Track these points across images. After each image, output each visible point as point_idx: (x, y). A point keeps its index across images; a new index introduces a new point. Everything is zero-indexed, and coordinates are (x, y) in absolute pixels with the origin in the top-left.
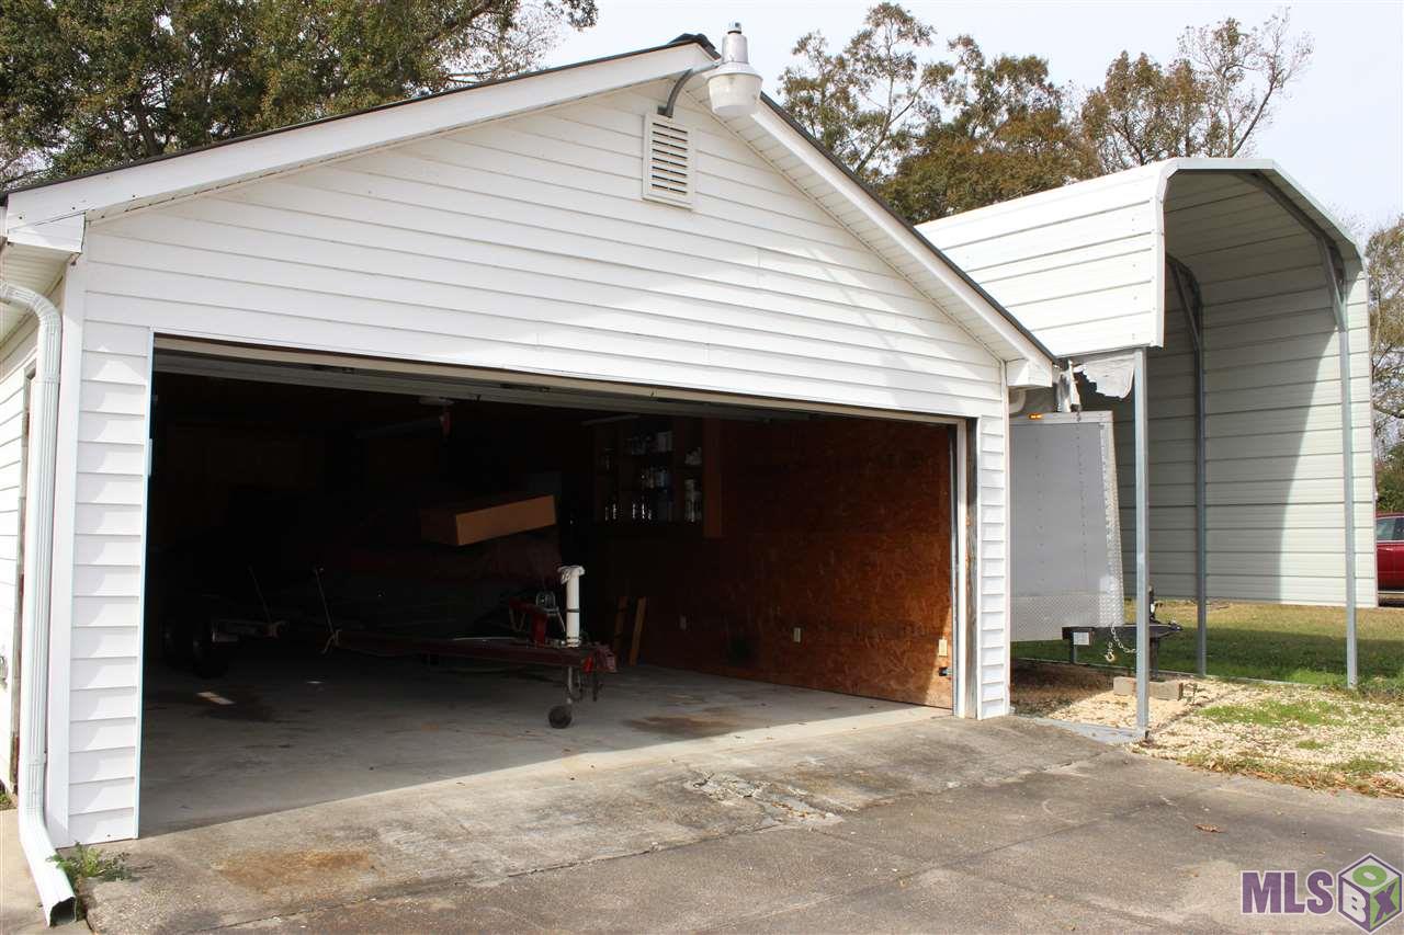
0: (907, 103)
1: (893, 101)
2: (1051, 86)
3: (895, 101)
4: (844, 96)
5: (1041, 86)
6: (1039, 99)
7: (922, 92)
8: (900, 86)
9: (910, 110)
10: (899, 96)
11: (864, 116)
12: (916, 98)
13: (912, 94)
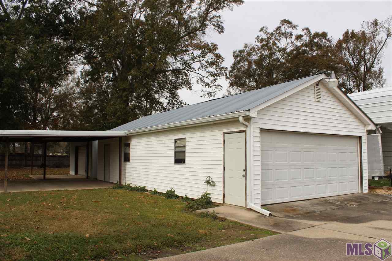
0: (291, 45)
1: (287, 44)
2: (328, 39)
3: (288, 44)
4: (274, 44)
5: (326, 39)
6: (325, 43)
7: (295, 42)
8: (289, 40)
9: (291, 47)
10: (289, 43)
11: (280, 49)
12: (293, 44)
13: (292, 43)
